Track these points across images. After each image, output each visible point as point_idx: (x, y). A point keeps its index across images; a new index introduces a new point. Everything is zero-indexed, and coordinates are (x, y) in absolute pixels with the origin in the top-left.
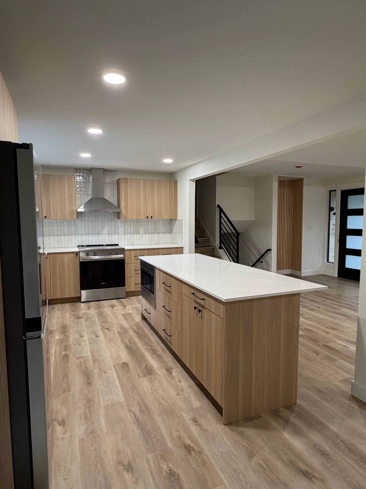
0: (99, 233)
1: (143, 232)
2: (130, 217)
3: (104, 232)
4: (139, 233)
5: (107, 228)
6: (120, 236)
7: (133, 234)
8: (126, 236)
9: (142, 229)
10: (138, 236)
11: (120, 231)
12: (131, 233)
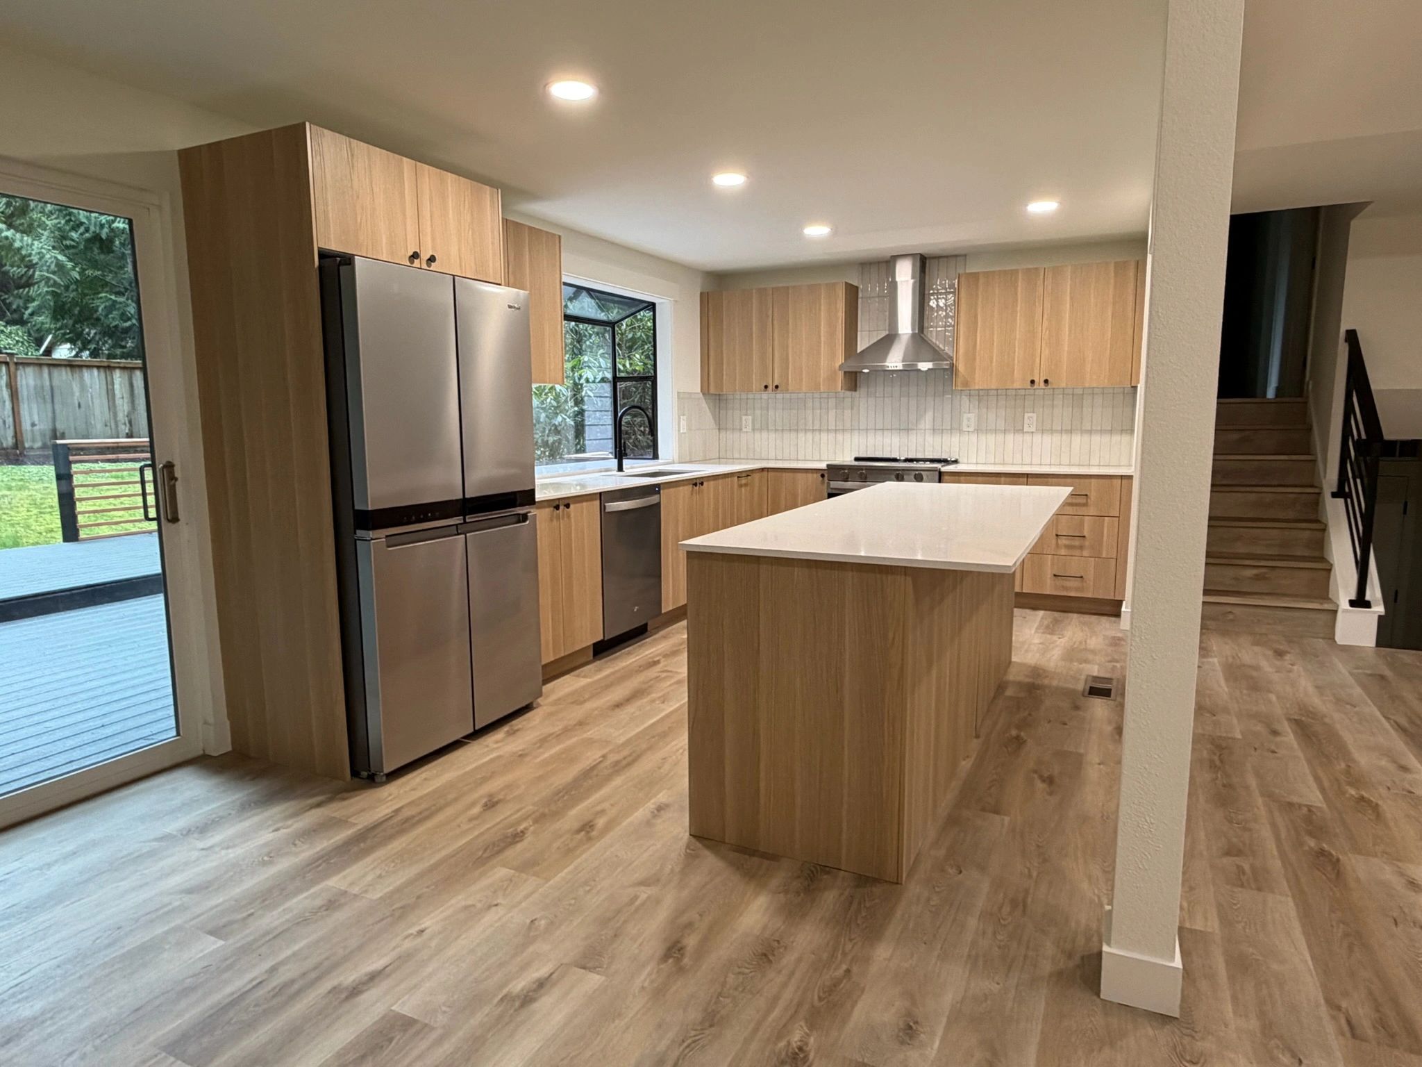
0: (910, 426)
1: (1033, 429)
2: (979, 383)
3: (922, 426)
4: (1022, 431)
5: (929, 416)
6: (965, 438)
7: (1005, 431)
8: (983, 437)
9: (1031, 419)
10: (1019, 437)
11: (965, 422)
12: (996, 431)
